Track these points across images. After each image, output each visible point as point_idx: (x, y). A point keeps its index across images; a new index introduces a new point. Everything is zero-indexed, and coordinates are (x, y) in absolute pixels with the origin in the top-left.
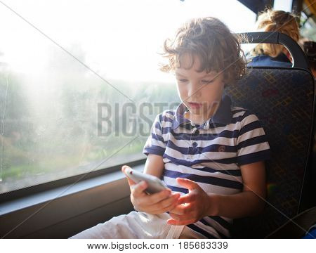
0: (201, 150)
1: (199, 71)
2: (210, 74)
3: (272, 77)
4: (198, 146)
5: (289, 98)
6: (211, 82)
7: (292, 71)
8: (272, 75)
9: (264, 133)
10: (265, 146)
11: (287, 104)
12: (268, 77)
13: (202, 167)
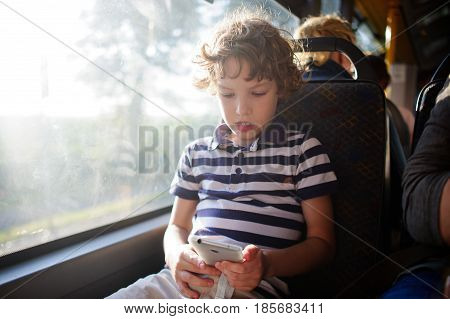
0: (247, 178)
1: (248, 80)
2: (262, 82)
3: (331, 93)
4: (243, 173)
5: (354, 117)
6: (264, 94)
7: (356, 84)
8: (331, 90)
9: (328, 161)
10: (331, 177)
11: (352, 124)
12: (326, 92)
13: (250, 200)
